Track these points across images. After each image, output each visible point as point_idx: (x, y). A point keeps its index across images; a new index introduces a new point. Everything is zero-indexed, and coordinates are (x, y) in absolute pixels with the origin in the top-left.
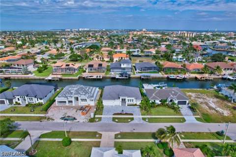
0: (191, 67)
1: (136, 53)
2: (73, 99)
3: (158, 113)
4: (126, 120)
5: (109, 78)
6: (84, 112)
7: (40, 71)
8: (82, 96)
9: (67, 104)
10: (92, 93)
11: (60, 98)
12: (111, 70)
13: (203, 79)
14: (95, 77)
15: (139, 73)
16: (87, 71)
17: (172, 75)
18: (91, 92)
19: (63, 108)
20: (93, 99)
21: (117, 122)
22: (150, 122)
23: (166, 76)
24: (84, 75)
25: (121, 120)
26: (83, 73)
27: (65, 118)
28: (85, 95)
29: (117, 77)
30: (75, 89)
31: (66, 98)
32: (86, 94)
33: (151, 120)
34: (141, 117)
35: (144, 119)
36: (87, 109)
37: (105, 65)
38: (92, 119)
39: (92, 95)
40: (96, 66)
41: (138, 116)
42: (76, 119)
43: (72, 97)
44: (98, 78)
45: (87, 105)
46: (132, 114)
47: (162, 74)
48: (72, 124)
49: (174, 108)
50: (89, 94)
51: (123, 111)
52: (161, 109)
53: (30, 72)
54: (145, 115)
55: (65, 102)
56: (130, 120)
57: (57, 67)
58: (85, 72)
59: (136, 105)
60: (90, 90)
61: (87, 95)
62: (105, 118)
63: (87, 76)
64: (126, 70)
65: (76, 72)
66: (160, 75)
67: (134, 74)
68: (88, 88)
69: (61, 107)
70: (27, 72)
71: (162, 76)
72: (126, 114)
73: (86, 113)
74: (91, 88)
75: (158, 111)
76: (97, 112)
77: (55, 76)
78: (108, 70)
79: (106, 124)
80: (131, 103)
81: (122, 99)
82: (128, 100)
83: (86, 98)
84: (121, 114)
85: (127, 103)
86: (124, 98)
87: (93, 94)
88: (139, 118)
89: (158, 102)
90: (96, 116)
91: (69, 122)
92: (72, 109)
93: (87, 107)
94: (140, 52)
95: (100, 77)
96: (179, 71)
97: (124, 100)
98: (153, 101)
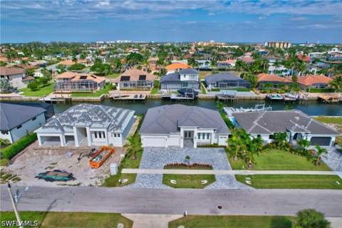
0: (308, 81)
1: (204, 66)
2: (75, 133)
3: (271, 164)
4: (196, 181)
5: (159, 99)
6: (97, 160)
7: (33, 88)
8: (94, 125)
9: (63, 143)
10: (119, 120)
11: (46, 130)
12: (162, 86)
13: (333, 100)
14: (132, 97)
15: (213, 90)
16: (118, 88)
17: (275, 95)
18: (116, 118)
19: (50, 152)
20: (119, 131)
21: (175, 186)
22: (257, 187)
23: (263, 96)
24: (113, 94)
25: (183, 182)
26: (110, 92)
27: (48, 176)
28: (101, 122)
29: (174, 96)
30: (82, 111)
31: (59, 131)
32: (104, 120)
33: (257, 182)
34: (233, 173)
35: (240, 178)
36: (104, 154)
37: (151, 77)
38: (112, 176)
39: (117, 124)
40: (135, 79)
41: (224, 172)
42: (74, 179)
43: (72, 127)
44: (138, 98)
45: (106, 145)
46: (209, 167)
47: (256, 93)
48: (61, 189)
49: (305, 153)
50: (110, 120)
51: (188, 158)
52: (275, 154)
53: (16, 90)
54: (240, 169)
55: (57, 139)
56: (206, 182)
57: (64, 79)
58: (114, 88)
59: (216, 146)
60: (115, 114)
61: (107, 124)
62: (143, 176)
63: (117, 95)
64: (189, 86)
65: (99, 88)
66: (251, 94)
67: (204, 92)
68: (110, 110)
69: (49, 149)
70: (9, 89)
71: (255, 95)
72: (196, 166)
73: (101, 164)
74: (118, 110)
75: (269, 159)
76: (128, 162)
77: (59, 96)
78: (156, 87)
79: (146, 191)
80: (206, 141)
81: (185, 133)
82: (199, 134)
83: (105, 130)
84: (183, 166)
85: (196, 141)
86: (188, 129)
87: (121, 123)
88: (228, 176)
89: (266, 139)
90: (124, 171)
91: (54, 184)
92: (70, 154)
93: (104, 149)
94: (209, 65)
95: (141, 96)
96: (287, 87)
97: (188, 135)
98: (256, 137)
